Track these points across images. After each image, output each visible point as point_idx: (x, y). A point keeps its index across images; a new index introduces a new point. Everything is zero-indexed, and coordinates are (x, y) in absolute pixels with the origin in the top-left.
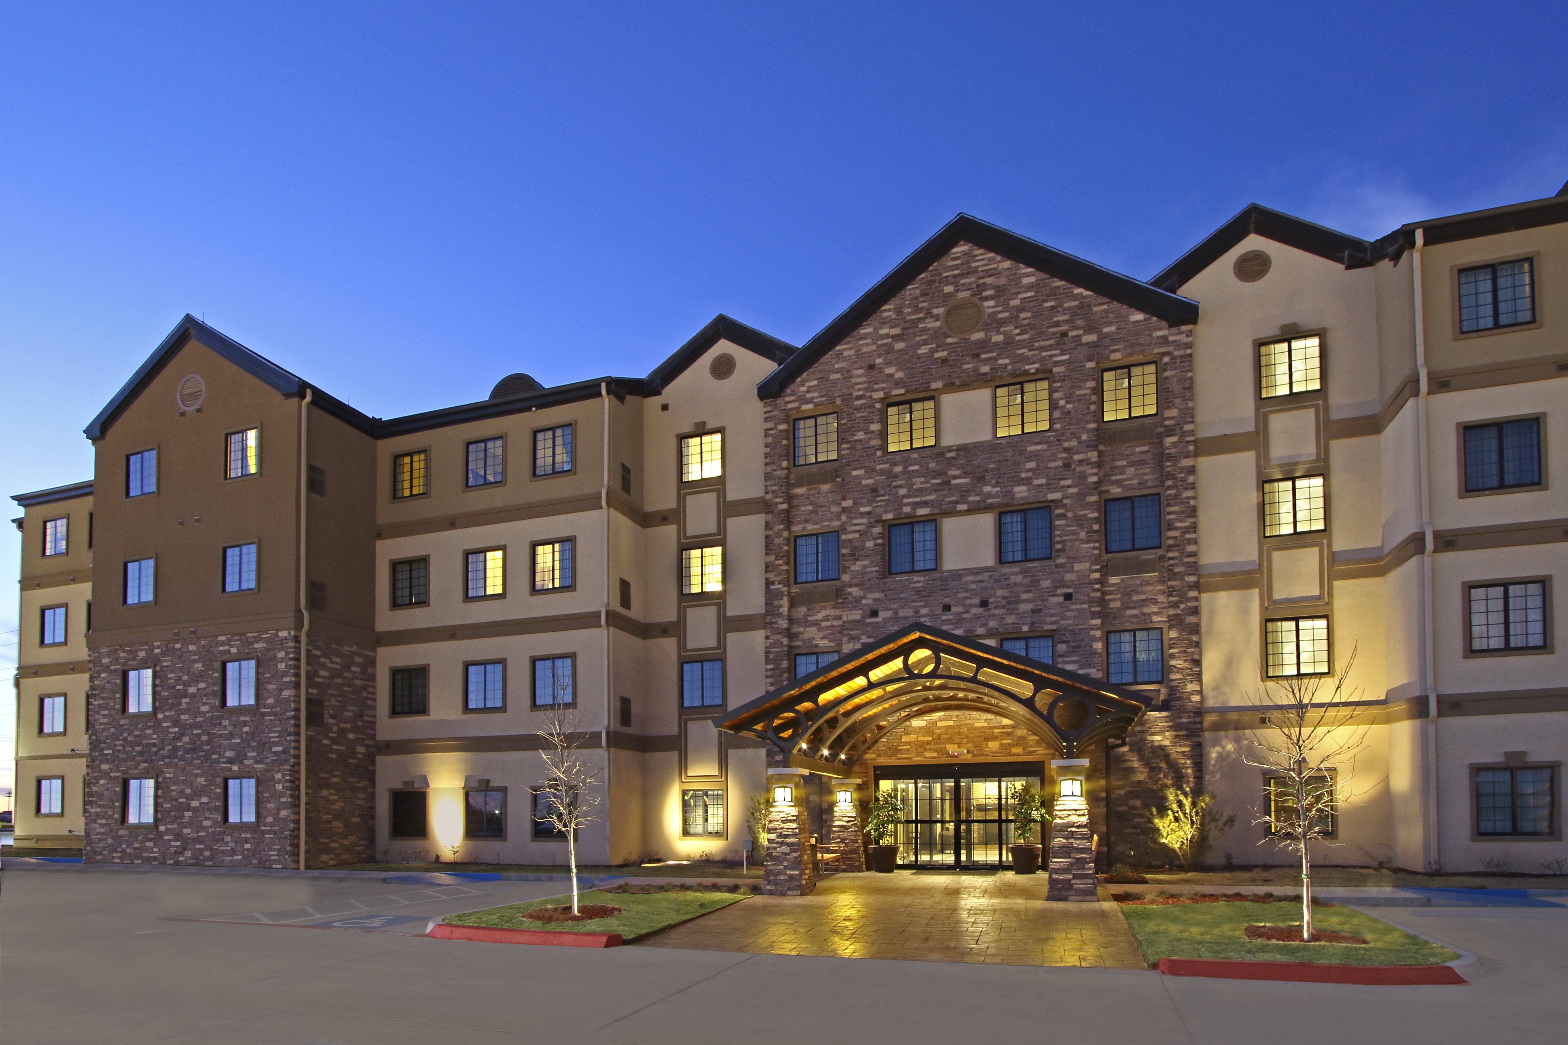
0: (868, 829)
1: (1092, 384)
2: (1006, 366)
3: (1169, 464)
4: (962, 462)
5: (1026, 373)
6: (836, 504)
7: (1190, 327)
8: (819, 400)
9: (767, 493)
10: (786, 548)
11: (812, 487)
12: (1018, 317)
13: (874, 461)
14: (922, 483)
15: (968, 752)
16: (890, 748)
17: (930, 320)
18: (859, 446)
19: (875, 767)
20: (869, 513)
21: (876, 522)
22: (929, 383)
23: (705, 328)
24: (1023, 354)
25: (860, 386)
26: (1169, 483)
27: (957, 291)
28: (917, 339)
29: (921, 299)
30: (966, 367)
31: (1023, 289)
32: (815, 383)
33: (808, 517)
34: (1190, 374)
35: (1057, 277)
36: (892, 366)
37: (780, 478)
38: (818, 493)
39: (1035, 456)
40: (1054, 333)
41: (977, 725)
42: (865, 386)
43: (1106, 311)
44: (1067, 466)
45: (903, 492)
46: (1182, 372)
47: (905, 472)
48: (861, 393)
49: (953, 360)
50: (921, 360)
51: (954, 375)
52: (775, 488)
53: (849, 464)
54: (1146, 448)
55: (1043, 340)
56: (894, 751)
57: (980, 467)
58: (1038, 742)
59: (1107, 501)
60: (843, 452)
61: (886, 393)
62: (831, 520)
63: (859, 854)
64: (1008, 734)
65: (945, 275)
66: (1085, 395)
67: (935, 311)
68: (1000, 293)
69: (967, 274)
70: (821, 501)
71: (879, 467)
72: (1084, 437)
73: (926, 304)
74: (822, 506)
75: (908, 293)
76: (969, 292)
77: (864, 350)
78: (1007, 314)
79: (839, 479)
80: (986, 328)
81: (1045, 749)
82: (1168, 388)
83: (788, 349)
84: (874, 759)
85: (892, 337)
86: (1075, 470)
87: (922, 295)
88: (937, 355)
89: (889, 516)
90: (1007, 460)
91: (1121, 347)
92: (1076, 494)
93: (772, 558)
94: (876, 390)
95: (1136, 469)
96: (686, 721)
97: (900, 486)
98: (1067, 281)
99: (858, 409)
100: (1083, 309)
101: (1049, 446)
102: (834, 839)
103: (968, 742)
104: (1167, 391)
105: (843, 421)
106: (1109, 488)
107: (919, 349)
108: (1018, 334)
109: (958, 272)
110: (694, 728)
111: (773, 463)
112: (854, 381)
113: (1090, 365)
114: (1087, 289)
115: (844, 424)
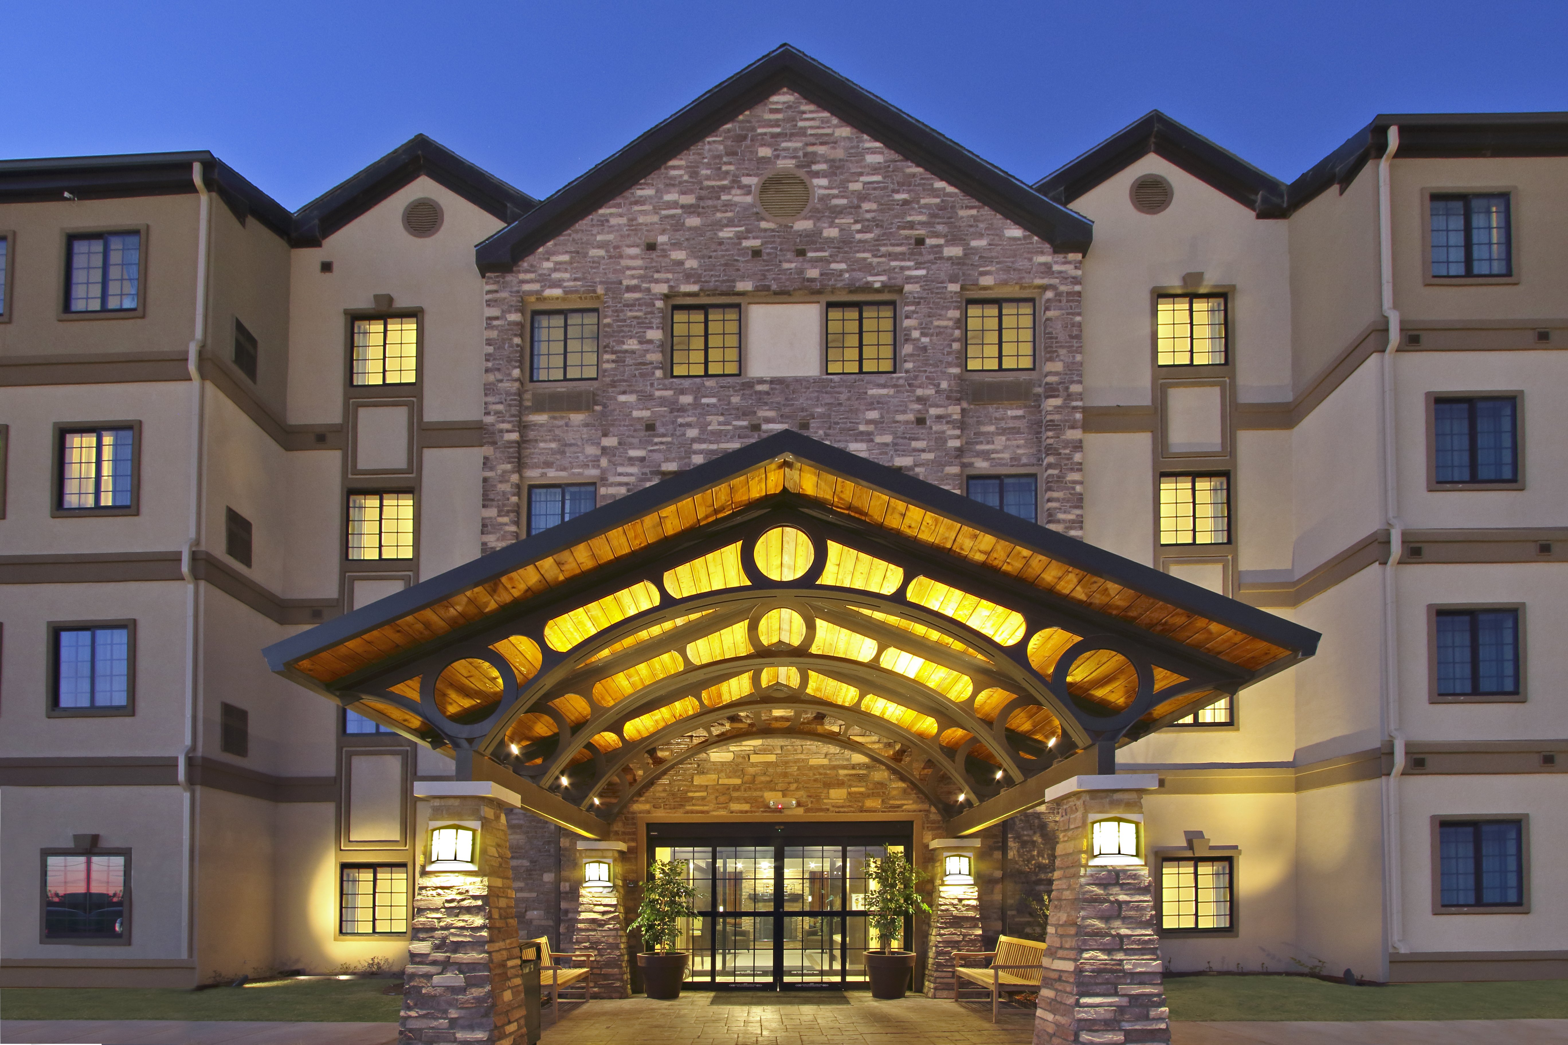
0: (635, 925)
1: (955, 314)
2: (842, 271)
3: (1050, 434)
4: (778, 399)
5: (868, 288)
6: (593, 444)
7: (1079, 256)
8: (572, 283)
9: (487, 413)
10: (514, 499)
11: (557, 414)
12: (859, 207)
13: (652, 385)
14: (720, 424)
15: (799, 804)
16: (674, 795)
17: (739, 192)
18: (629, 361)
19: (648, 825)
20: (642, 459)
21: (652, 473)
22: (734, 281)
23: (395, 152)
24: (865, 259)
25: (633, 272)
26: (1051, 459)
27: (777, 157)
28: (719, 215)
29: (725, 159)
30: (786, 266)
31: (867, 170)
32: (566, 258)
33: (550, 459)
34: (1078, 319)
35: (912, 161)
36: (681, 249)
37: (508, 394)
38: (567, 425)
39: (878, 403)
40: (907, 238)
41: (813, 762)
42: (642, 272)
43: (976, 219)
44: (920, 421)
45: (692, 433)
46: (1068, 314)
47: (696, 405)
48: (634, 282)
49: (769, 254)
50: (723, 247)
51: (770, 276)
52: (500, 407)
53: (613, 384)
54: (1020, 413)
55: (893, 245)
56: (681, 800)
57: (803, 410)
58: (905, 791)
59: (971, 478)
60: (606, 366)
61: (671, 287)
62: (586, 466)
63: (621, 967)
64: (860, 778)
65: (760, 131)
66: (946, 327)
67: (746, 180)
68: (835, 168)
69: (792, 135)
70: (570, 438)
71: (658, 394)
72: (944, 385)
73: (732, 168)
74: (571, 445)
75: (707, 147)
76: (794, 161)
77: (641, 219)
78: (844, 201)
79: (598, 408)
80: (816, 215)
81: (915, 802)
82: (1051, 333)
83: (525, 202)
84: (649, 812)
85: (683, 207)
86: (931, 428)
87: (728, 154)
88: (746, 243)
89: (672, 467)
90: (840, 404)
91: (994, 269)
92: (933, 461)
93: (492, 512)
94: (657, 281)
95: (1008, 439)
96: (350, 755)
97: (689, 425)
98: (926, 169)
99: (631, 305)
100: (945, 211)
101: (898, 392)
102: (578, 942)
103: (797, 789)
104: (1050, 337)
105: (607, 321)
106: (973, 460)
107: (721, 230)
108: (859, 232)
109: (778, 130)
110: (362, 766)
111: (499, 370)
112: (624, 262)
113: (954, 287)
114: (951, 183)
115: (609, 325)
